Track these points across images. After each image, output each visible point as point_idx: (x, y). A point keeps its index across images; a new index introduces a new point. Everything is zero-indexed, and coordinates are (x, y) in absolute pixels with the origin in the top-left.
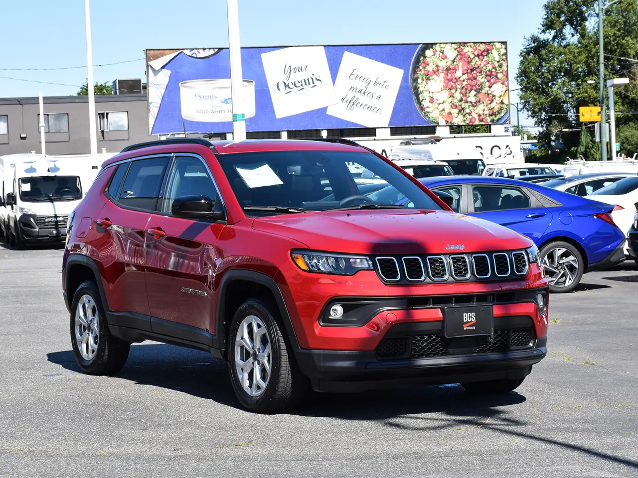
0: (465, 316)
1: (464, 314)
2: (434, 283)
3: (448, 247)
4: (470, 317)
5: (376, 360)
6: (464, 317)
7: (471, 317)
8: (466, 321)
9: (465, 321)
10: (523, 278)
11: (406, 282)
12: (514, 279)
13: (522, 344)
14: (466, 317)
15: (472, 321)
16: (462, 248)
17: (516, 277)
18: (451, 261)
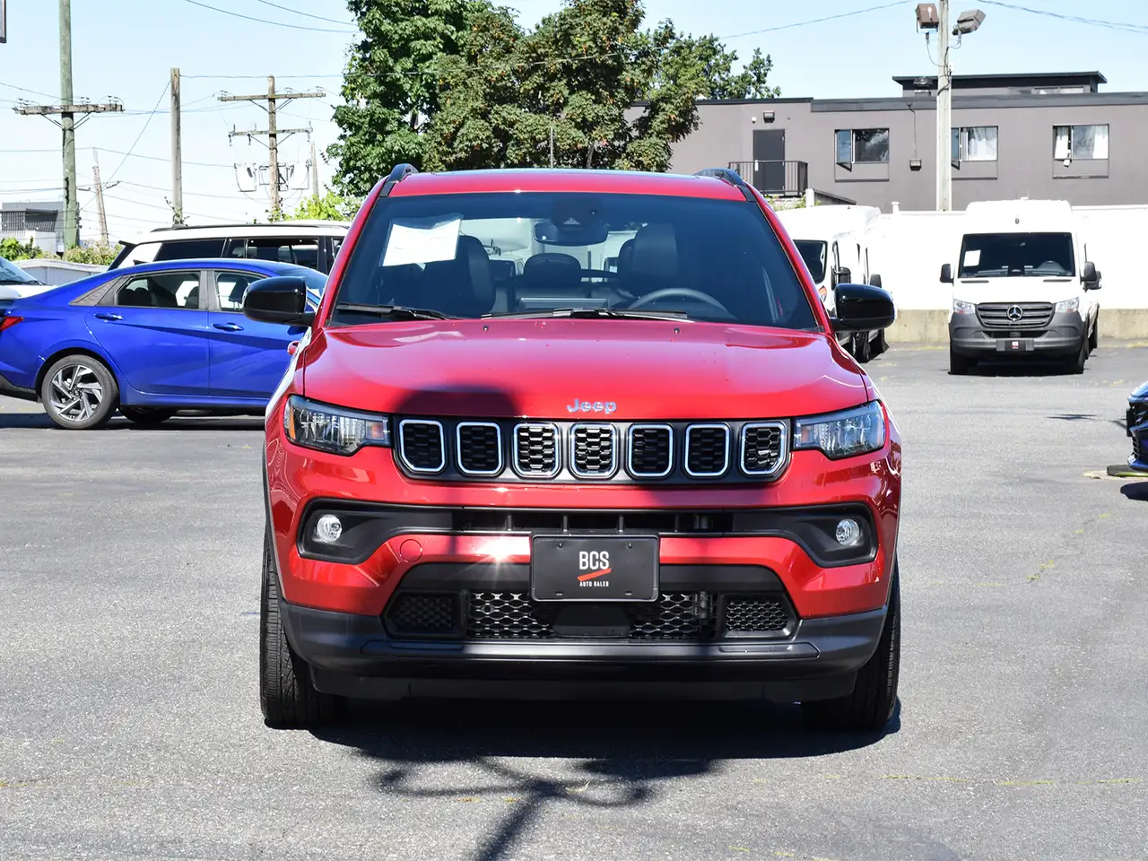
0: (584, 557)
1: (581, 553)
2: (520, 481)
3: (573, 406)
4: (595, 560)
5: (385, 636)
6: (581, 560)
7: (599, 560)
8: (586, 567)
9: (582, 568)
10: (764, 484)
11: (456, 476)
12: (735, 482)
13: (759, 629)
14: (586, 560)
15: (599, 569)
16: (609, 409)
17: (744, 480)
18: (573, 437)
